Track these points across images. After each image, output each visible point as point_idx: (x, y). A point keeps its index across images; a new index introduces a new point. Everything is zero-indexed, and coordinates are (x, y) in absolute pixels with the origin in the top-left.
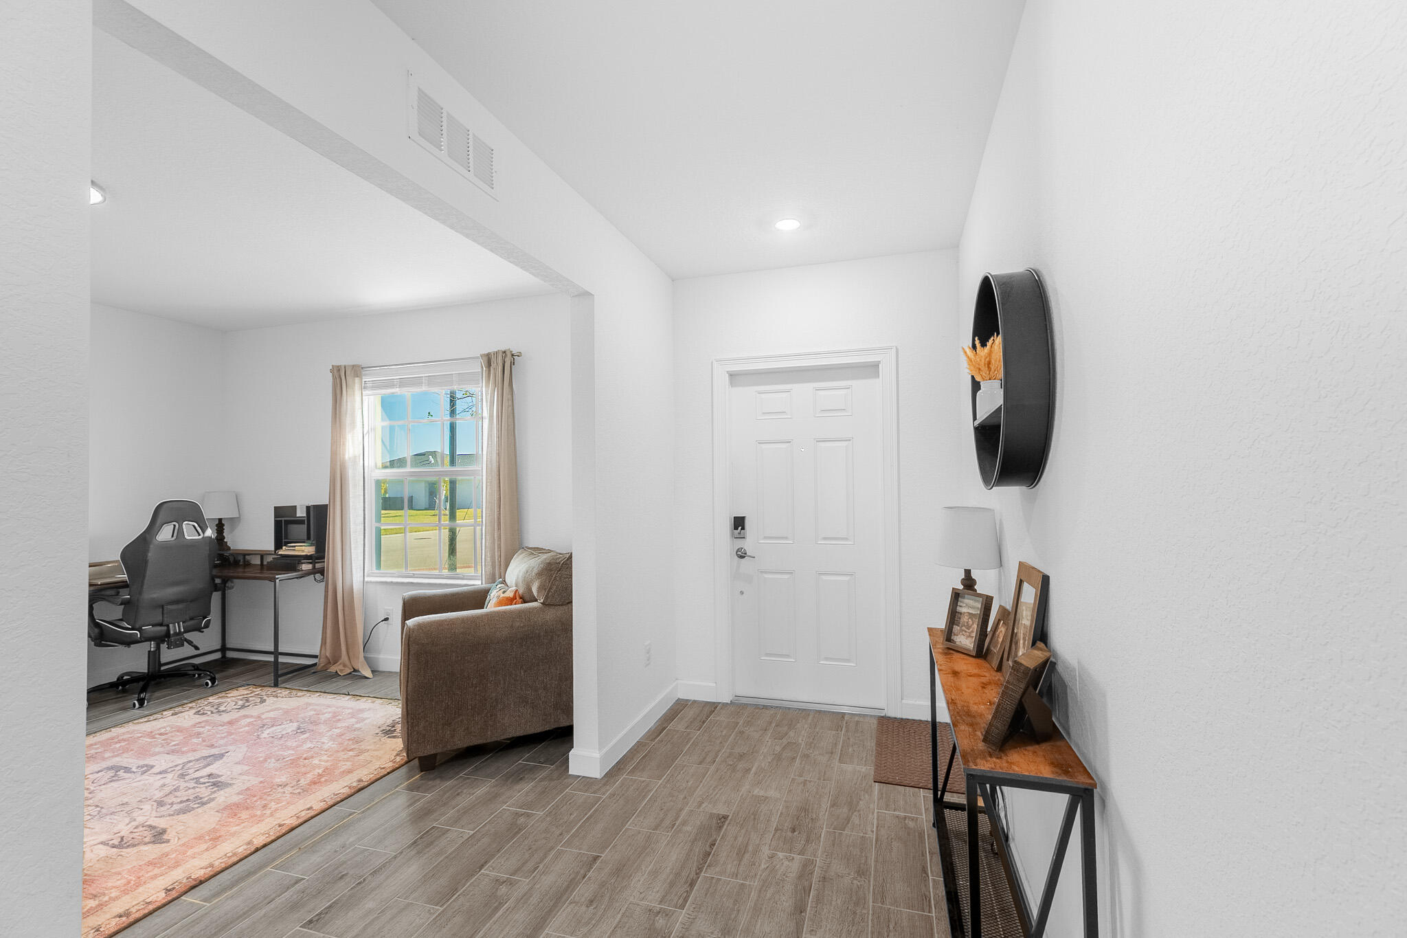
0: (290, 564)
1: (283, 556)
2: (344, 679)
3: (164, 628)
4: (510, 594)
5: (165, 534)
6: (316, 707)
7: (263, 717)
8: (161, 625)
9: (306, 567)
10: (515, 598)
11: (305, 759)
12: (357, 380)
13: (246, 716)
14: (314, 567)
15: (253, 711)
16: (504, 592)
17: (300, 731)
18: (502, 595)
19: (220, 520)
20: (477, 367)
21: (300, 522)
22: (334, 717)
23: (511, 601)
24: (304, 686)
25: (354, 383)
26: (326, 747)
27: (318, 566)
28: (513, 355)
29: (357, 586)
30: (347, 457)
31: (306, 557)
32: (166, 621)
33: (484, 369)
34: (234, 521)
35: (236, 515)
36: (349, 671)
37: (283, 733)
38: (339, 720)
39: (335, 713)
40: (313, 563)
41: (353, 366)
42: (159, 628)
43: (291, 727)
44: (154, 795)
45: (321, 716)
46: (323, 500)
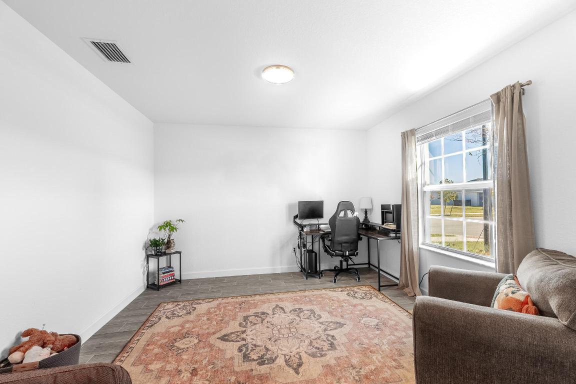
0: (385, 233)
1: (385, 228)
2: (410, 299)
3: (342, 253)
4: (520, 296)
5: (342, 214)
6: (390, 313)
7: (368, 308)
8: (341, 251)
9: (393, 235)
10: (525, 303)
11: (371, 352)
12: (413, 137)
13: (361, 304)
14: (396, 236)
15: (365, 302)
16: (513, 293)
17: (377, 327)
18: (511, 295)
19: (366, 209)
20: (488, 107)
21: (390, 213)
22: (395, 325)
23: (521, 306)
24: (390, 296)
25: (412, 140)
26: (383, 348)
27: (398, 235)
28: (522, 86)
29: (415, 250)
30: (409, 179)
31: (392, 230)
32: (343, 250)
33: (494, 105)
34: (371, 210)
35: (371, 208)
36: (412, 295)
37: (370, 324)
38: (397, 329)
39: (397, 322)
40: (396, 234)
41: (411, 130)
42: (340, 252)
43: (374, 322)
44: (312, 336)
45: (390, 321)
46: (400, 203)
